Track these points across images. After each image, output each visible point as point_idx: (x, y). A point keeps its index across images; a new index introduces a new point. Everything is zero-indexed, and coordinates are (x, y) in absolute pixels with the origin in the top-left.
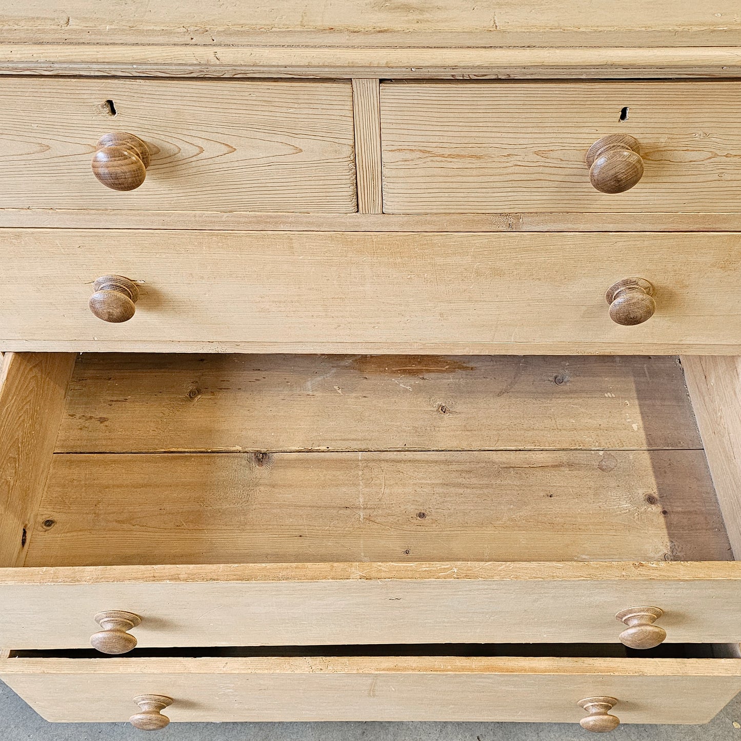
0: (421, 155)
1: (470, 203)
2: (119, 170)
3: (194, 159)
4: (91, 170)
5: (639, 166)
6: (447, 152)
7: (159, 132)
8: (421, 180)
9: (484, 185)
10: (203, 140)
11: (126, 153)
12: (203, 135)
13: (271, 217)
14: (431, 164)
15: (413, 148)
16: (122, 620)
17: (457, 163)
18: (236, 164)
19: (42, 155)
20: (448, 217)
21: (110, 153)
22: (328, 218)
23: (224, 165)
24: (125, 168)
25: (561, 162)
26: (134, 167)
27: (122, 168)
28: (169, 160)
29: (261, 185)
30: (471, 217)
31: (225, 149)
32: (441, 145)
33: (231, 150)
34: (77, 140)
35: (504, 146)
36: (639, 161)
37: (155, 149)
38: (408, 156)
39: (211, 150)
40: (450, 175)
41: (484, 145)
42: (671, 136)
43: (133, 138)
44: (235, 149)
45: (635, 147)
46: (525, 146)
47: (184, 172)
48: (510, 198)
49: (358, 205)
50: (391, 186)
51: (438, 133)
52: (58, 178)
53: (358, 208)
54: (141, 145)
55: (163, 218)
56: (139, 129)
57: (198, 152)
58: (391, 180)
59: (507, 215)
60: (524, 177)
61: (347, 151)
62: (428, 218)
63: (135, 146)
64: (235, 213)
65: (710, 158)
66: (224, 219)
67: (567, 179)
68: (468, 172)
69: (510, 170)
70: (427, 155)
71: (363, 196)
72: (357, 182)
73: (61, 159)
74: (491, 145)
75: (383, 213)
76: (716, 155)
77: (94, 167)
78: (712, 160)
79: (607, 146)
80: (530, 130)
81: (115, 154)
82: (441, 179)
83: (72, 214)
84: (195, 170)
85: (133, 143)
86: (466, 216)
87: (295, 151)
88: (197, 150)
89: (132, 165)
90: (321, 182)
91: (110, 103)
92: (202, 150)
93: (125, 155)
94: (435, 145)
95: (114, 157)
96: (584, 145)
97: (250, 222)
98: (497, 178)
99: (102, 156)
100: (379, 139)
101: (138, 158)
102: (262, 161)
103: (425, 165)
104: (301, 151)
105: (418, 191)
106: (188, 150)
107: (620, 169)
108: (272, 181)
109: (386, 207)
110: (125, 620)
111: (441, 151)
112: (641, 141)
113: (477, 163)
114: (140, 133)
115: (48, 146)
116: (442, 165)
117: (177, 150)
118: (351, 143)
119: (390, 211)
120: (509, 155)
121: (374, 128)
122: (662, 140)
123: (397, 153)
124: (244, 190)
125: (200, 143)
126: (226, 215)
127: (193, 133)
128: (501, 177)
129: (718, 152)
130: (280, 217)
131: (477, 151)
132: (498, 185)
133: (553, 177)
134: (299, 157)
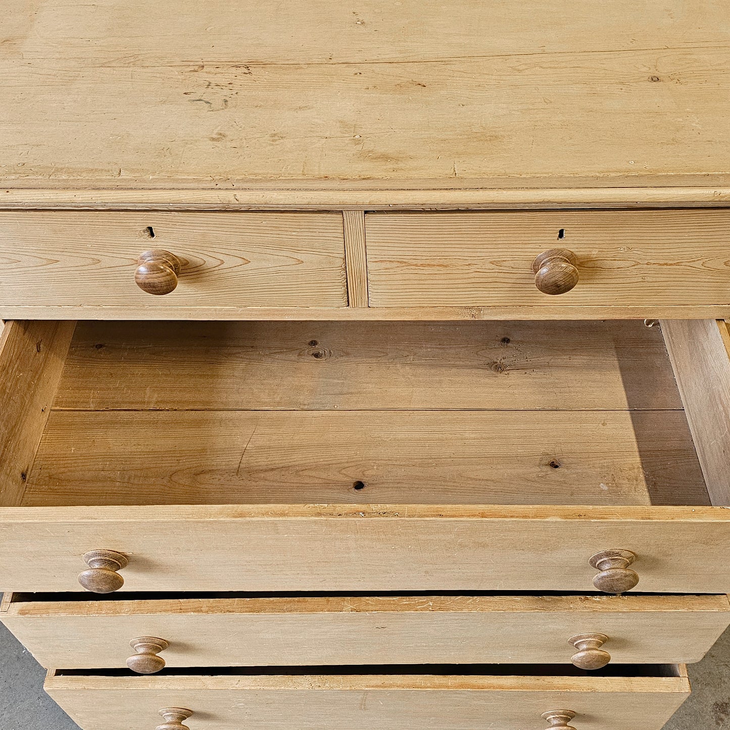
0: (399, 264)
1: (439, 299)
2: (156, 281)
3: (217, 268)
4: (134, 279)
5: (574, 275)
6: (420, 262)
7: (189, 250)
8: (401, 282)
9: (449, 286)
10: (224, 255)
11: (162, 267)
12: (223, 251)
13: (277, 310)
14: (407, 271)
15: (393, 260)
16: (153, 644)
17: (428, 271)
18: (250, 272)
19: (93, 267)
20: (422, 310)
21: (150, 268)
22: (324, 311)
23: (241, 273)
24: (162, 279)
25: (512, 270)
26: (168, 278)
27: (157, 279)
28: (196, 269)
29: (271, 287)
30: (440, 309)
31: (241, 261)
32: (414, 257)
33: (247, 262)
34: (122, 256)
35: (465, 258)
36: (574, 271)
37: (185, 262)
38: (388, 265)
39: (229, 262)
40: (423, 279)
41: (448, 257)
42: (601, 250)
43: (167, 254)
44: (250, 262)
45: (571, 259)
46: (482, 258)
47: (208, 278)
48: (472, 296)
49: (348, 301)
50: (375, 287)
51: (411, 249)
52: (106, 283)
53: (348, 303)
54: (174, 259)
55: (190, 312)
56: (173, 248)
57: (220, 264)
58: (373, 283)
59: (470, 308)
60: (482, 280)
61: (339, 262)
62: (406, 310)
63: (169, 260)
64: (248, 307)
65: (634, 266)
66: (239, 312)
67: (518, 281)
68: (437, 277)
69: (471, 275)
70: (404, 265)
71: (352, 294)
72: (347, 284)
73: (109, 270)
74: (455, 257)
75: (369, 307)
76: (638, 264)
77: (136, 278)
78: (636, 267)
79: (549, 258)
80: (485, 246)
81: (154, 269)
82: (416, 282)
83: (116, 309)
84: (217, 277)
85: (168, 258)
86: (436, 309)
87: (297, 263)
88: (219, 262)
89: (167, 277)
90: (318, 285)
91: (150, 229)
92: (222, 262)
93: (161, 269)
94: (408, 257)
95: (153, 271)
96: (530, 257)
97: (260, 315)
98: (460, 281)
99: (142, 269)
100: (365, 254)
101: (172, 271)
102: (269, 270)
103: (402, 272)
104: (302, 262)
105: (397, 291)
106: (211, 262)
107: (559, 278)
108: (278, 284)
109: (371, 302)
110: (155, 645)
111: (414, 262)
112: (577, 254)
113: (443, 270)
114: (173, 250)
115: (99, 260)
116: (416, 271)
117: (202, 262)
118: (343, 256)
119: (374, 306)
120: (470, 264)
121: (361, 246)
122: (594, 253)
123: (380, 264)
124: (256, 291)
125: (221, 257)
126: (241, 309)
127: (215, 250)
128: (464, 280)
129: (640, 261)
130: (284, 310)
131: (445, 262)
132: (462, 286)
133: (506, 280)
134: (300, 267)
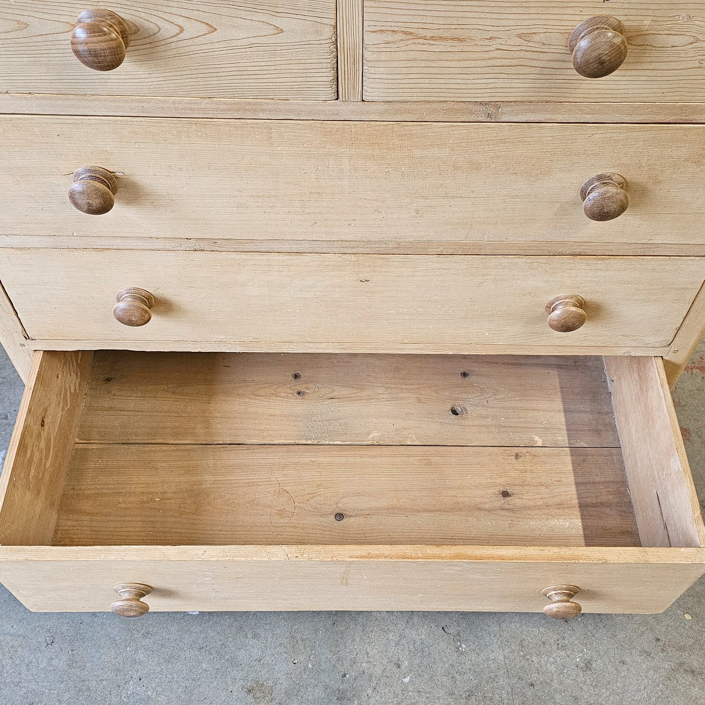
0: (403, 36)
1: (450, 91)
2: (98, 47)
3: (175, 39)
4: (70, 46)
5: (623, 48)
6: (429, 34)
7: (140, 9)
8: (404, 64)
9: (465, 71)
10: (184, 18)
11: (105, 29)
12: (184, 13)
13: (250, 104)
14: (413, 47)
15: (396, 29)
16: (139, 296)
17: (439, 47)
18: (217, 45)
19: (19, 34)
20: (428, 106)
21: (90, 29)
22: (308, 106)
23: (204, 47)
24: (104, 45)
25: (543, 47)
26: (113, 44)
27: (100, 44)
28: (148, 40)
29: (242, 69)
30: (451, 105)
31: (204, 29)
32: (424, 26)
33: (213, 30)
34: (56, 18)
35: (486, 28)
36: (623, 42)
37: (134, 28)
38: (389, 37)
39: (192, 29)
40: (432, 59)
41: (466, 27)
42: (655, 18)
43: (112, 15)
44: (216, 29)
45: (619, 28)
46: (507, 28)
47: (163, 54)
48: (490, 86)
49: (338, 91)
50: (372, 70)
51: (421, 13)
52: (37, 59)
53: (338, 95)
54: (120, 23)
55: (142, 105)
56: (119, 6)
57: (178, 32)
58: (373, 64)
59: (487, 103)
60: (505, 62)
61: (328, 32)
62: (407, 106)
63: (114, 24)
64: (214, 99)
65: (691, 43)
66: (203, 106)
67: (548, 65)
68: (450, 56)
69: (491, 55)
70: (410, 37)
71: (343, 81)
72: (337, 66)
73: (39, 39)
74: (474, 27)
75: (363, 101)
76: (698, 40)
77: (72, 43)
78: (694, 45)
79: (591, 28)
80: (514, 10)
81: (94, 30)
82: (423, 64)
83: (51, 99)
84: (174, 51)
85: (112, 21)
86: (445, 105)
87: (276, 32)
88: (177, 30)
89: (111, 42)
90: (302, 66)
92: (182, 30)
93: (104, 31)
94: (417, 25)
95: (94, 32)
96: (567, 28)
97: (229, 110)
98: (478, 63)
99: (81, 34)
100: (361, 18)
101: (118, 35)
102: (243, 42)
103: (408, 48)
104: (282, 31)
105: (399, 76)
106: (167, 30)
107: (603, 50)
108: (252, 64)
109: (367, 93)
110: (142, 297)
111: (422, 33)
112: (625, 24)
113: (459, 47)
114: (119, 10)
115: (26, 24)
116: (424, 47)
117: (156, 30)
118: (333, 23)
119: (370, 99)
120: (491, 38)
121: (357, 7)
122: (645, 23)
123: (379, 35)
124: (224, 74)
125: (180, 21)
126: (205, 101)
127: (173, 10)
128: (482, 62)
129: (700, 37)
130: (260, 104)
131: (459, 33)
132: (480, 70)
133: (534, 63)
134: (280, 38)
